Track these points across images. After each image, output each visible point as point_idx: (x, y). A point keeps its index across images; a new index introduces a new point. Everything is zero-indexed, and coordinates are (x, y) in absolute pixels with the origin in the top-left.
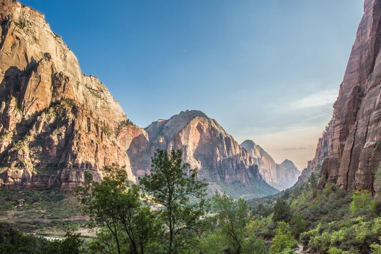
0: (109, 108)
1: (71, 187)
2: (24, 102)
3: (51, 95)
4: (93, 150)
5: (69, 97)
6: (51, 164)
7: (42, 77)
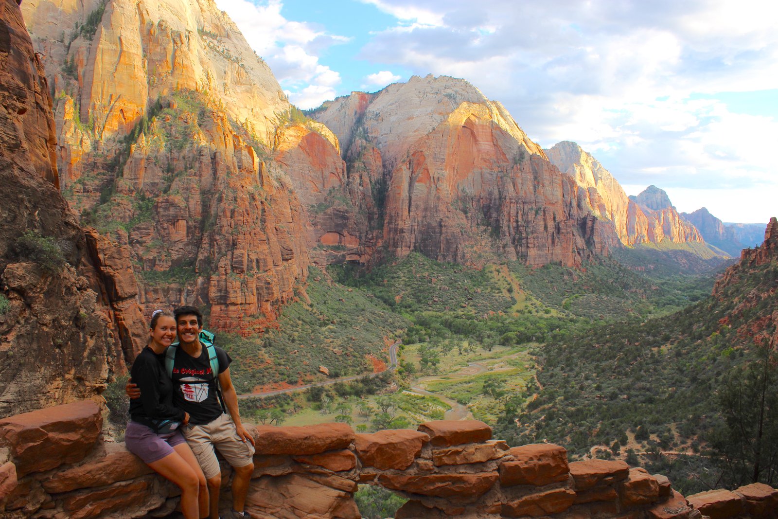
0: (251, 85)
1: (235, 316)
2: (94, 108)
3: (146, 82)
4: (257, 218)
5: (186, 86)
6: (179, 260)
7: (124, 42)
